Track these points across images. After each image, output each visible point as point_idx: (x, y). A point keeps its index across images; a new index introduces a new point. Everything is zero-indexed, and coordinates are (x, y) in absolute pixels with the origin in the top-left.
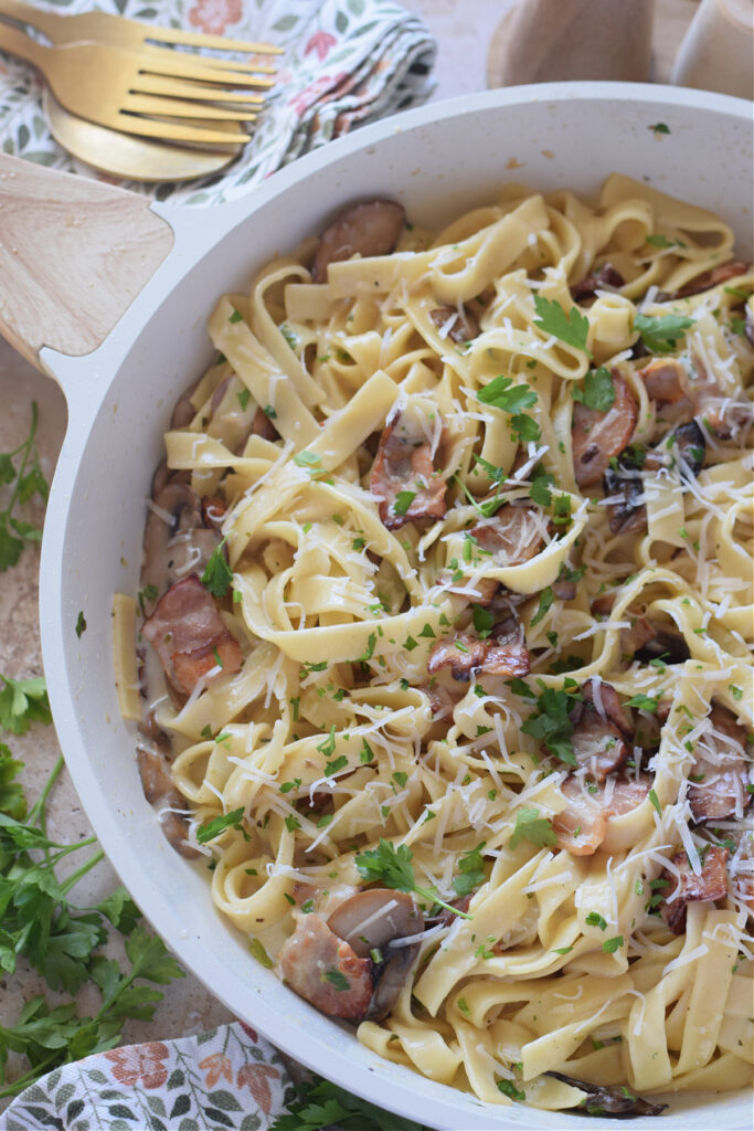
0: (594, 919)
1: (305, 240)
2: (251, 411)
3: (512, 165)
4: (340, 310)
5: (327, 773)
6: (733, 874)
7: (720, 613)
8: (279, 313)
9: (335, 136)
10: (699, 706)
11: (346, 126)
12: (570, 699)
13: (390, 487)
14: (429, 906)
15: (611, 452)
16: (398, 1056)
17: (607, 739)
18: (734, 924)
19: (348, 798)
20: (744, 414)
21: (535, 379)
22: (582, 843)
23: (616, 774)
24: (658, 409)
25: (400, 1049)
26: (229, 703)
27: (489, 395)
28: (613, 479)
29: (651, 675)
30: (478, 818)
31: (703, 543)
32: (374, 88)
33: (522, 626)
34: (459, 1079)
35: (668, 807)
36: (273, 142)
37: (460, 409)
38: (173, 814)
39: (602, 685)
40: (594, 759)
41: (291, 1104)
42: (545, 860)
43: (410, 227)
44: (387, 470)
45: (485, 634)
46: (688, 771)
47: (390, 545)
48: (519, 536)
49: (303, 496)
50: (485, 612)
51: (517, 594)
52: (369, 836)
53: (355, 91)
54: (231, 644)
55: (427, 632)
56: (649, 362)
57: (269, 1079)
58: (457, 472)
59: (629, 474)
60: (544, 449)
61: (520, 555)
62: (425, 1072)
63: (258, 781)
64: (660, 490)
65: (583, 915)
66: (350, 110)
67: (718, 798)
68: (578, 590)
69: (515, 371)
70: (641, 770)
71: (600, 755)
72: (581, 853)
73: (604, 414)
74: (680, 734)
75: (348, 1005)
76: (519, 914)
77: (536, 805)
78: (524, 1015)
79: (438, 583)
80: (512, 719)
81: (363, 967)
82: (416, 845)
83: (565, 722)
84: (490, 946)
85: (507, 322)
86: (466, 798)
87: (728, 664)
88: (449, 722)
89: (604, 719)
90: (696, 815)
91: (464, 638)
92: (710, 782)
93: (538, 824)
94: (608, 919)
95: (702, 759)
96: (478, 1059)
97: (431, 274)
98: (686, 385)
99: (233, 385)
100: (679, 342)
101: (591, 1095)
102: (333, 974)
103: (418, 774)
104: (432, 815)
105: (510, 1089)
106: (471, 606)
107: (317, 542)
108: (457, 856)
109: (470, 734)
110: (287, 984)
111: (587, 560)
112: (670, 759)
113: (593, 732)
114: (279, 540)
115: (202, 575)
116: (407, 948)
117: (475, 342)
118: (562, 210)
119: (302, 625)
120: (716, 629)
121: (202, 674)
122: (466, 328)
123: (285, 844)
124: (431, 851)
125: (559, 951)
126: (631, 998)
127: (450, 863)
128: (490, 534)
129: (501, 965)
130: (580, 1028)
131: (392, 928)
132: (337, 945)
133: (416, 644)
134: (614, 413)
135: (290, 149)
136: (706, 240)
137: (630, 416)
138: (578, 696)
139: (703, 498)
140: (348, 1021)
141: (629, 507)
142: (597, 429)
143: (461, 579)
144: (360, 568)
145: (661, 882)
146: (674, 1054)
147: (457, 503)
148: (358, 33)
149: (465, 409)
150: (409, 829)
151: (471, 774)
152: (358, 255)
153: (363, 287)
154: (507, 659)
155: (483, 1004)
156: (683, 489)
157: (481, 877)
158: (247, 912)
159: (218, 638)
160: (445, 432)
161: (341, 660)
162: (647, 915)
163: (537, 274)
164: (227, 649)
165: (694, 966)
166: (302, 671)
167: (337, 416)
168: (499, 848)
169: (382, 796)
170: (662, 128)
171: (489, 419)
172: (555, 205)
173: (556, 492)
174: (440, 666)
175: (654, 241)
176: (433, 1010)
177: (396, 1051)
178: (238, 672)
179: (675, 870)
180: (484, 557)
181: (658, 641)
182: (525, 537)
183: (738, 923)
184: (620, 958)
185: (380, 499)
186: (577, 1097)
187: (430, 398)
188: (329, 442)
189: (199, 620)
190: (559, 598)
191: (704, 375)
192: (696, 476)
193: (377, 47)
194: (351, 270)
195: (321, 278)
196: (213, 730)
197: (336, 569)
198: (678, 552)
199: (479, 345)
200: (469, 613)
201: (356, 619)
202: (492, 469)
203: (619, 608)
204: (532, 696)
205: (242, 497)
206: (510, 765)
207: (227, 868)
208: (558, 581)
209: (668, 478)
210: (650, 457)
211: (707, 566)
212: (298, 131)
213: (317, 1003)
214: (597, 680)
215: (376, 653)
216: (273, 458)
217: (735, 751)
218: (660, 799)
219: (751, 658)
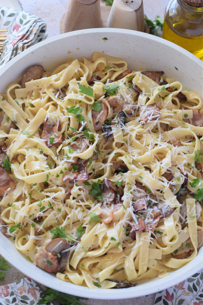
0: (113, 239)
1: (19, 77)
2: (10, 122)
3: (69, 52)
4: (30, 94)
5: (40, 211)
6: (146, 223)
7: (135, 158)
8: (14, 97)
9: (23, 50)
10: (132, 182)
11: (26, 47)
12: (100, 185)
13: (48, 137)
14: (71, 241)
15: (102, 121)
16: (68, 280)
17: (110, 194)
18: (148, 235)
19: (46, 217)
20: (135, 108)
21: (81, 105)
22: (107, 220)
23: (114, 202)
24: (113, 109)
25: (68, 278)
26: (14, 197)
27: (70, 111)
28: (104, 128)
29: (120, 176)
30: (80, 217)
31: (128, 141)
32: (32, 37)
33: (86, 168)
34: (84, 284)
35: (128, 208)
36: (7, 54)
37: (63, 115)
38: (3, 227)
39: (107, 180)
40: (108, 199)
41: (42, 296)
42: (99, 225)
43: (45, 71)
44: (46, 133)
45: (76, 171)
46: (132, 199)
47: (49, 152)
48: (82, 145)
49: (26, 142)
50: (76, 165)
51: (83, 160)
52: (53, 226)
53: (26, 39)
54: (12, 182)
55: (62, 172)
56: (109, 98)
57: (36, 291)
58: (64, 131)
59: (108, 126)
60: (85, 123)
61: (83, 150)
62: (75, 283)
63: (23, 216)
64: (116, 129)
65: (109, 238)
66: (26, 43)
67: (140, 205)
68: (99, 157)
69: (76, 104)
70: (120, 200)
71: (109, 198)
72: (107, 223)
73: (100, 112)
74: (129, 190)
75: (53, 269)
76: (94, 240)
77: (95, 212)
78: (98, 265)
79: (63, 160)
80: (86, 191)
81: (55, 259)
82: (66, 227)
83: (99, 190)
84: (87, 249)
85: (72, 92)
86: (77, 213)
87: (138, 171)
88: (70, 194)
89: (109, 189)
90: (135, 210)
91: (71, 173)
92: (138, 201)
93: (96, 217)
94: (116, 238)
95: (135, 196)
96: (88, 278)
97: (51, 82)
98: (119, 102)
99: (5, 116)
100: (116, 92)
101: (118, 283)
102: (48, 262)
103: (64, 208)
104: (69, 218)
105: (97, 285)
106: (72, 164)
107: (31, 153)
108: (76, 228)
109: (76, 197)
110: (37, 266)
111: (100, 149)
112: (127, 196)
113: (107, 192)
114: (21, 154)
115: (3, 165)
116: (66, 253)
117: (65, 98)
118: (83, 63)
119: (29, 174)
120: (134, 162)
121: (6, 190)
122: (62, 95)
123: (32, 231)
124: (70, 228)
125: (105, 248)
126: (125, 258)
127: (75, 230)
128: (75, 146)
129: (91, 254)
130: (113, 267)
131: (62, 248)
132: (48, 254)
133: (59, 176)
134: (102, 112)
135: (12, 55)
136: (120, 66)
137: (106, 112)
138: (102, 184)
139: (127, 130)
140: (54, 273)
141: (109, 135)
142: (98, 116)
143: (69, 158)
144: (43, 158)
145: (128, 228)
146: (137, 271)
147: (66, 139)
148: (26, 24)
149: (64, 115)
150: (63, 223)
151: (77, 207)
152: (32, 80)
153: (35, 88)
154: (83, 176)
155: (87, 264)
156: (122, 128)
157: (83, 232)
158: (24, 249)
159: (9, 181)
160: (60, 121)
161: (40, 182)
162: (126, 236)
163: (79, 79)
164: (11, 183)
165: (139, 247)
166: (31, 186)
167: (32, 121)
168: (87, 224)
169: (55, 215)
170: (105, 39)
171: (71, 117)
172: (81, 61)
173: (90, 133)
174: (66, 181)
175: (107, 68)
176: (75, 267)
177: (67, 279)
178: (15, 189)
179: (131, 224)
180: (74, 152)
181: (120, 168)
182: (84, 145)
183: (149, 235)
184: (120, 248)
185: (46, 140)
186: (114, 284)
187: (55, 113)
188: (31, 128)
189: (4, 177)
190: (94, 160)
191: (124, 99)
192: (125, 125)
193: (31, 27)
194: (31, 84)
195: (24, 87)
196: (10, 204)
197: (36, 159)
198: (123, 144)
199: (66, 98)
200: (72, 166)
201: (43, 171)
202: (73, 129)
203: (109, 160)
204: (90, 185)
205: (11, 144)
206: (87, 203)
207: (18, 239)
208: (93, 155)
209: (118, 126)
210: (113, 121)
211: (130, 147)
212: (14, 50)
213: (45, 270)
214: (106, 179)
215: (49, 179)
216: (17, 133)
217: (143, 193)
218: (125, 206)
219: (144, 169)
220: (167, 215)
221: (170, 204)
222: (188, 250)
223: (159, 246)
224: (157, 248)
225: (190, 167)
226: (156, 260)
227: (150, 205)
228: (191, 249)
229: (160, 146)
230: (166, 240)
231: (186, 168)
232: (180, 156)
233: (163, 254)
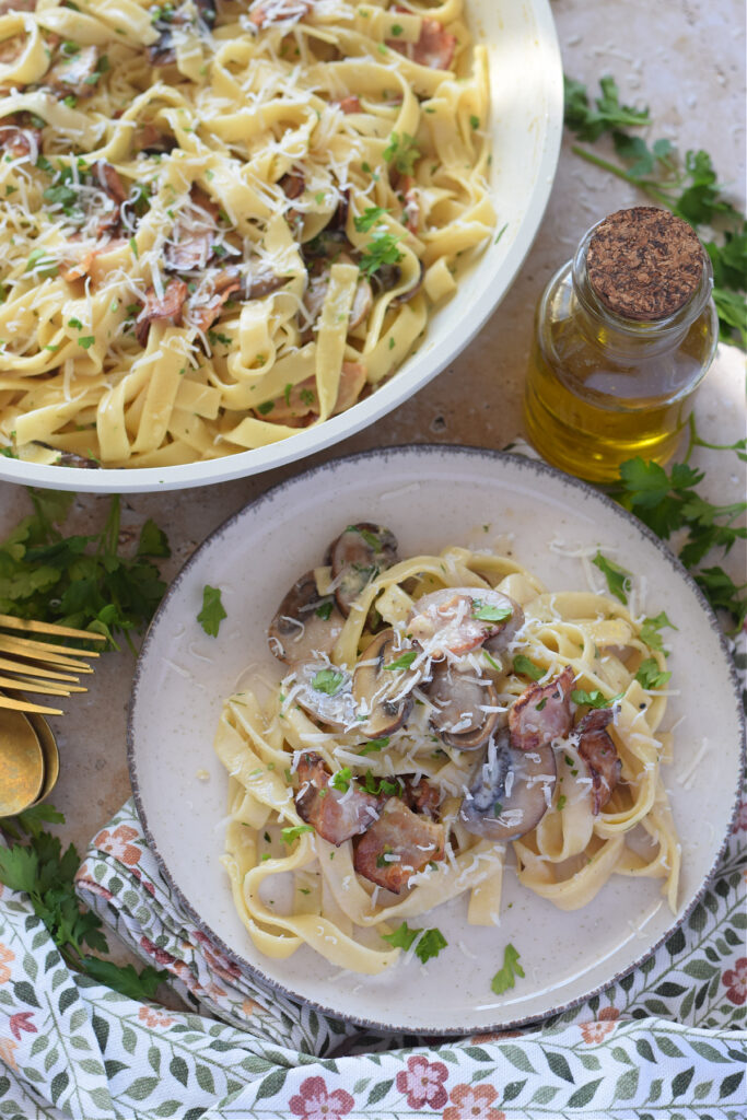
0: (74, 323)
6: (191, 306)
7: (208, 119)
10: (180, 182)
12: (83, 174)
18: (184, 338)
22: (74, 272)
23: (112, 231)
29: (151, 164)
30: (3, 257)
35: (146, 253)
39: (106, 166)
40: (96, 220)
42: (46, 284)
46: (167, 232)
65: (67, 322)
67: (189, 253)
71: (102, 217)
72: (73, 279)
74: (166, 204)
76: (25, 325)
77: (46, 248)
78: (25, 401)
80: (34, 185)
87: (204, 153)
92: (183, 243)
94: (84, 322)
95: (180, 225)
101: (65, 455)
105: (9, 452)
112: (153, 221)
120: (202, 131)
125: (48, 348)
126: (103, 389)
130: (60, 406)
138: (88, 173)
146: (132, 437)
156: (202, 41)
162: (122, 332)
165: (152, 366)
168: (16, 279)
179: (145, 298)
181: (161, 143)
183: (187, 337)
184: (95, 355)
186: (55, 456)
192: (211, 32)
198: (187, 80)
206: (30, 218)
209: (191, 31)
214: (103, 162)
217: (208, 221)
218: (139, 246)
219: (228, 154)
220: (259, 293)
221: (273, 264)
222: (305, 412)
223: (215, 379)
224: (210, 384)
225: (369, 175)
226: (201, 418)
227: (217, 260)
228: (314, 410)
229: (290, 98)
230: (236, 363)
231: (355, 177)
232: (343, 137)
233: (224, 406)
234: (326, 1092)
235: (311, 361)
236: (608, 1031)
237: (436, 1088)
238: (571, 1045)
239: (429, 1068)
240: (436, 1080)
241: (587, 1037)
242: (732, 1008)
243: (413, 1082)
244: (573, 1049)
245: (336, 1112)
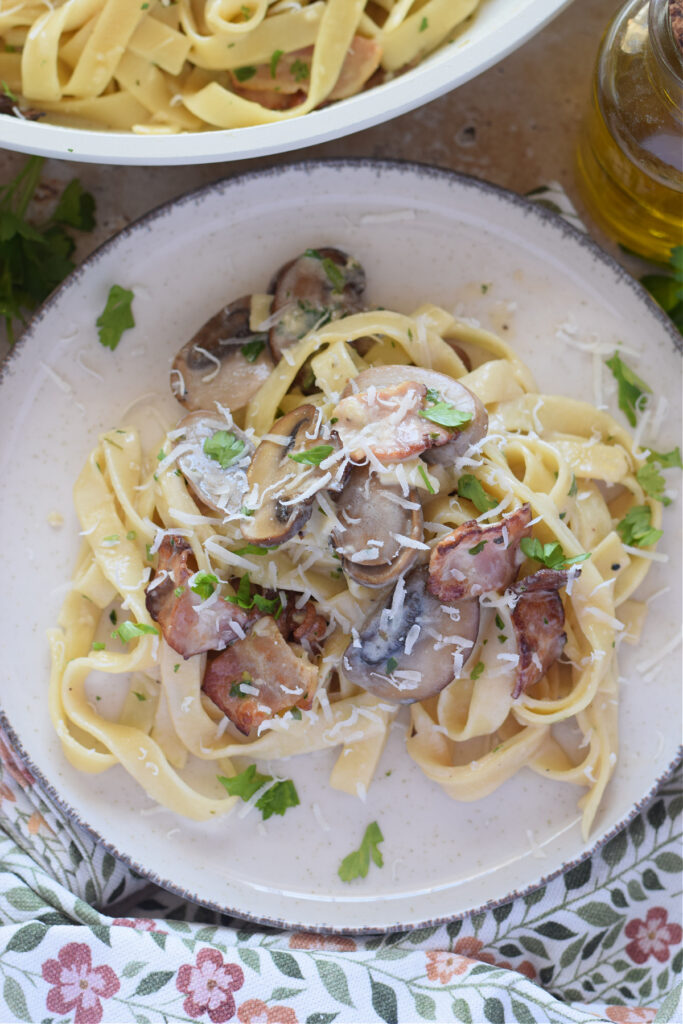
222: (292, 89)
223: (188, 25)
224: (181, 30)
226: (161, 70)
228: (304, 88)
230: (213, 10)
233: (194, 60)
234: (89, 965)
235: (314, 26)
236: (458, 972)
237: (223, 997)
238: (407, 977)
239: (222, 970)
240: (226, 987)
241: (431, 971)
242: (628, 966)
243: (197, 983)
244: (409, 983)
245: (96, 991)
